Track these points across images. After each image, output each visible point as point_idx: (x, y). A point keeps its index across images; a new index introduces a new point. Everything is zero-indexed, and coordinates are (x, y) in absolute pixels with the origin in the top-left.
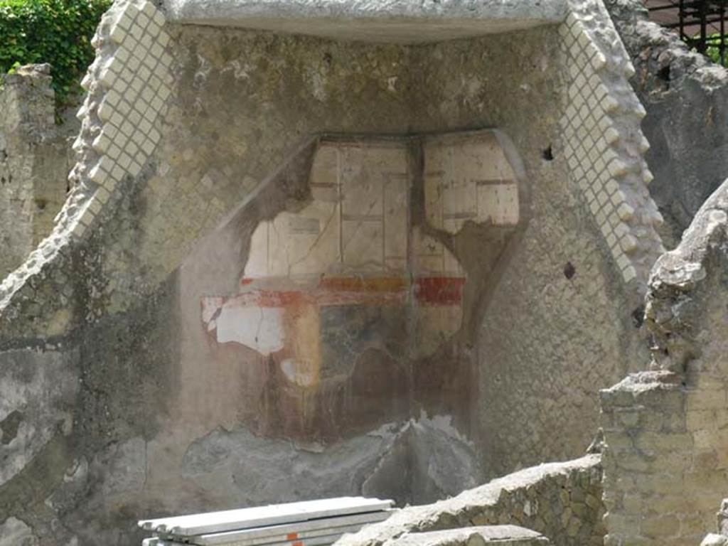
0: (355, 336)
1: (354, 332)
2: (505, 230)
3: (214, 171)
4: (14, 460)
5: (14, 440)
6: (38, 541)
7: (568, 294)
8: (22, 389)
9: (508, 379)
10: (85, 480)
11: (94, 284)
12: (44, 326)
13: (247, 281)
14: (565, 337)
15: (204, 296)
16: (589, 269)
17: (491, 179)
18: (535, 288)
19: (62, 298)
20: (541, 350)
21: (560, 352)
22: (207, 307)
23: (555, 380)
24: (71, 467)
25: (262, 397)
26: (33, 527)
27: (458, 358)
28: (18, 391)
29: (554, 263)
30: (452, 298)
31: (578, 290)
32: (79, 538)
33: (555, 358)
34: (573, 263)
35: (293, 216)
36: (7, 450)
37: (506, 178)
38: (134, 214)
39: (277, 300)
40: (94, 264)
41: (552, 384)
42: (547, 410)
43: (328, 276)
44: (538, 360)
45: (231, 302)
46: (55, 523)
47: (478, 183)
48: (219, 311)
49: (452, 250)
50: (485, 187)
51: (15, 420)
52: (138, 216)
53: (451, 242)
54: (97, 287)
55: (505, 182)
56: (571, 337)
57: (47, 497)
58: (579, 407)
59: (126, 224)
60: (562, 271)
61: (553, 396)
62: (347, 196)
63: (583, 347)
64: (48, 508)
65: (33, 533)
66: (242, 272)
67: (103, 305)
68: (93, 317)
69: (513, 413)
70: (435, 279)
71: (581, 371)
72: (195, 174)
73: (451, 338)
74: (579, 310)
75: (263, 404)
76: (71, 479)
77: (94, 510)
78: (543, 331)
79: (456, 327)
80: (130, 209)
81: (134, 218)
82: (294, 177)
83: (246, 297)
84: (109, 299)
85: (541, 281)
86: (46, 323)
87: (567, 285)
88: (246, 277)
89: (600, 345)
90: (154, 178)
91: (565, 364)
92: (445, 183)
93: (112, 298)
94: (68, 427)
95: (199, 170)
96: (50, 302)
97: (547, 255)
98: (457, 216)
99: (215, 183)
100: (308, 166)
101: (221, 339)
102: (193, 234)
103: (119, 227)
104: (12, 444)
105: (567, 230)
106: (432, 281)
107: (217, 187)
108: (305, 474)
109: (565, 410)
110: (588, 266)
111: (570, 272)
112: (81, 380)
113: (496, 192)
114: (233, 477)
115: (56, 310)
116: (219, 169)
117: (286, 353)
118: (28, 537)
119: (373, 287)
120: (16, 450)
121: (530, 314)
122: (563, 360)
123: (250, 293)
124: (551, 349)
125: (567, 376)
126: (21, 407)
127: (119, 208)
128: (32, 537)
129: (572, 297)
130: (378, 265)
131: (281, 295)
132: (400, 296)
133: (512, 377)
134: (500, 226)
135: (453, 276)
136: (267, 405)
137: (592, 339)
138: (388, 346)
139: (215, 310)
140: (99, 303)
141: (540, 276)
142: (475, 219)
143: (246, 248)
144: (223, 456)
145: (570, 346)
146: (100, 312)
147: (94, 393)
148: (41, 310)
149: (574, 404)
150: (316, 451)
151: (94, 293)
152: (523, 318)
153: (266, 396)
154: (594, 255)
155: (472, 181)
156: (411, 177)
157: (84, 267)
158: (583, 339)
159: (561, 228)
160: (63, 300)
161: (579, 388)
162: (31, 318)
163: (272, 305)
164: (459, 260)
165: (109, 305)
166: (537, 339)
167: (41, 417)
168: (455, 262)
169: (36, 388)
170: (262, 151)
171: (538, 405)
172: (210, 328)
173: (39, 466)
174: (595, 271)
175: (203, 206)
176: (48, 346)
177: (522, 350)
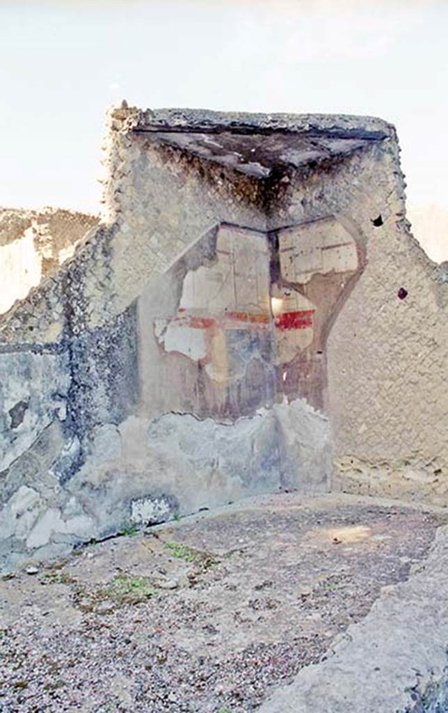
0: (246, 349)
1: (244, 347)
2: (346, 275)
3: (159, 235)
4: (22, 440)
5: (21, 424)
6: (45, 502)
7: (402, 309)
8: (26, 383)
9: (352, 371)
10: (78, 453)
11: (78, 305)
12: (41, 335)
13: (181, 310)
14: (400, 338)
15: (155, 318)
16: (420, 291)
17: (334, 244)
18: (373, 309)
19: (54, 313)
20: (380, 349)
21: (397, 348)
22: (158, 326)
23: (393, 368)
24: (67, 444)
25: (195, 390)
26: (41, 493)
27: (311, 360)
28: (22, 385)
29: (387, 291)
30: (306, 323)
31: (411, 306)
32: (77, 497)
33: (392, 353)
34: (405, 288)
35: (207, 269)
36: (16, 433)
37: (346, 242)
38: (106, 256)
39: (201, 324)
40: (78, 290)
41: (390, 371)
42: (387, 388)
43: (229, 310)
44: (377, 355)
45: (172, 323)
46: (58, 488)
47: (323, 249)
48: (165, 328)
49: (303, 294)
50: (329, 250)
51: (21, 409)
52: (109, 258)
53: (303, 289)
54: (81, 308)
55: (345, 244)
56: (406, 338)
57: (50, 468)
58: (416, 383)
59: (100, 264)
60: (396, 295)
61: (391, 379)
62: (237, 261)
63: (418, 344)
64: (51, 476)
65: (41, 497)
66: (178, 304)
67: (84, 321)
68: (78, 330)
69: (357, 392)
70: (291, 314)
71: (416, 360)
72: (146, 235)
73: (306, 349)
74: (413, 318)
75: (196, 394)
76: (68, 453)
77: (86, 476)
78: (381, 336)
79: (309, 341)
80: (103, 252)
81: (105, 259)
82: (206, 245)
83: (182, 321)
84: (89, 316)
85: (377, 304)
86: (42, 333)
87: (400, 304)
88: (181, 307)
89: (433, 340)
90: (119, 233)
91: (401, 356)
92: (296, 253)
93: (92, 315)
94: (62, 415)
95: (149, 231)
96: (45, 317)
97: (381, 287)
98: (307, 272)
99: (159, 242)
100: (215, 239)
101: (168, 349)
102: (146, 275)
103: (95, 265)
104: (20, 428)
105: (398, 267)
106: (289, 316)
107: (160, 245)
108: (222, 439)
109: (402, 387)
110: (419, 288)
111: (403, 294)
112: (71, 378)
113: (338, 252)
114: (180, 444)
115: (50, 323)
116: (162, 234)
117: (208, 359)
118: (38, 500)
119: (253, 320)
120: (24, 432)
121: (369, 326)
122: (400, 354)
123: (184, 318)
124: (389, 348)
125: (404, 365)
126: (26, 399)
127: (95, 251)
128: (41, 500)
129: (406, 311)
130: (255, 305)
131: (203, 321)
132: (267, 326)
133: (355, 369)
134: (342, 273)
135: (305, 310)
136: (198, 395)
137: (425, 337)
138: (263, 356)
139: (162, 329)
140: (82, 320)
141: (377, 301)
142: (321, 272)
143: (180, 288)
144: (172, 431)
145: (405, 344)
146: (83, 327)
147: (82, 388)
148: (39, 323)
149: (410, 382)
150: (227, 423)
151: (78, 312)
152: (362, 330)
153: (198, 389)
154: (425, 280)
155: (317, 248)
156: (270, 254)
157: (70, 291)
158: (417, 338)
159: (394, 267)
160: (56, 316)
161: (415, 371)
162: (31, 329)
163: (198, 327)
164: (309, 299)
165: (90, 321)
166: (376, 342)
167: (42, 406)
168: (307, 301)
169: (37, 384)
170: (188, 226)
171: (378, 386)
172: (160, 341)
173: (41, 444)
174: (426, 290)
175: (152, 256)
176: (44, 351)
177: (363, 351)
